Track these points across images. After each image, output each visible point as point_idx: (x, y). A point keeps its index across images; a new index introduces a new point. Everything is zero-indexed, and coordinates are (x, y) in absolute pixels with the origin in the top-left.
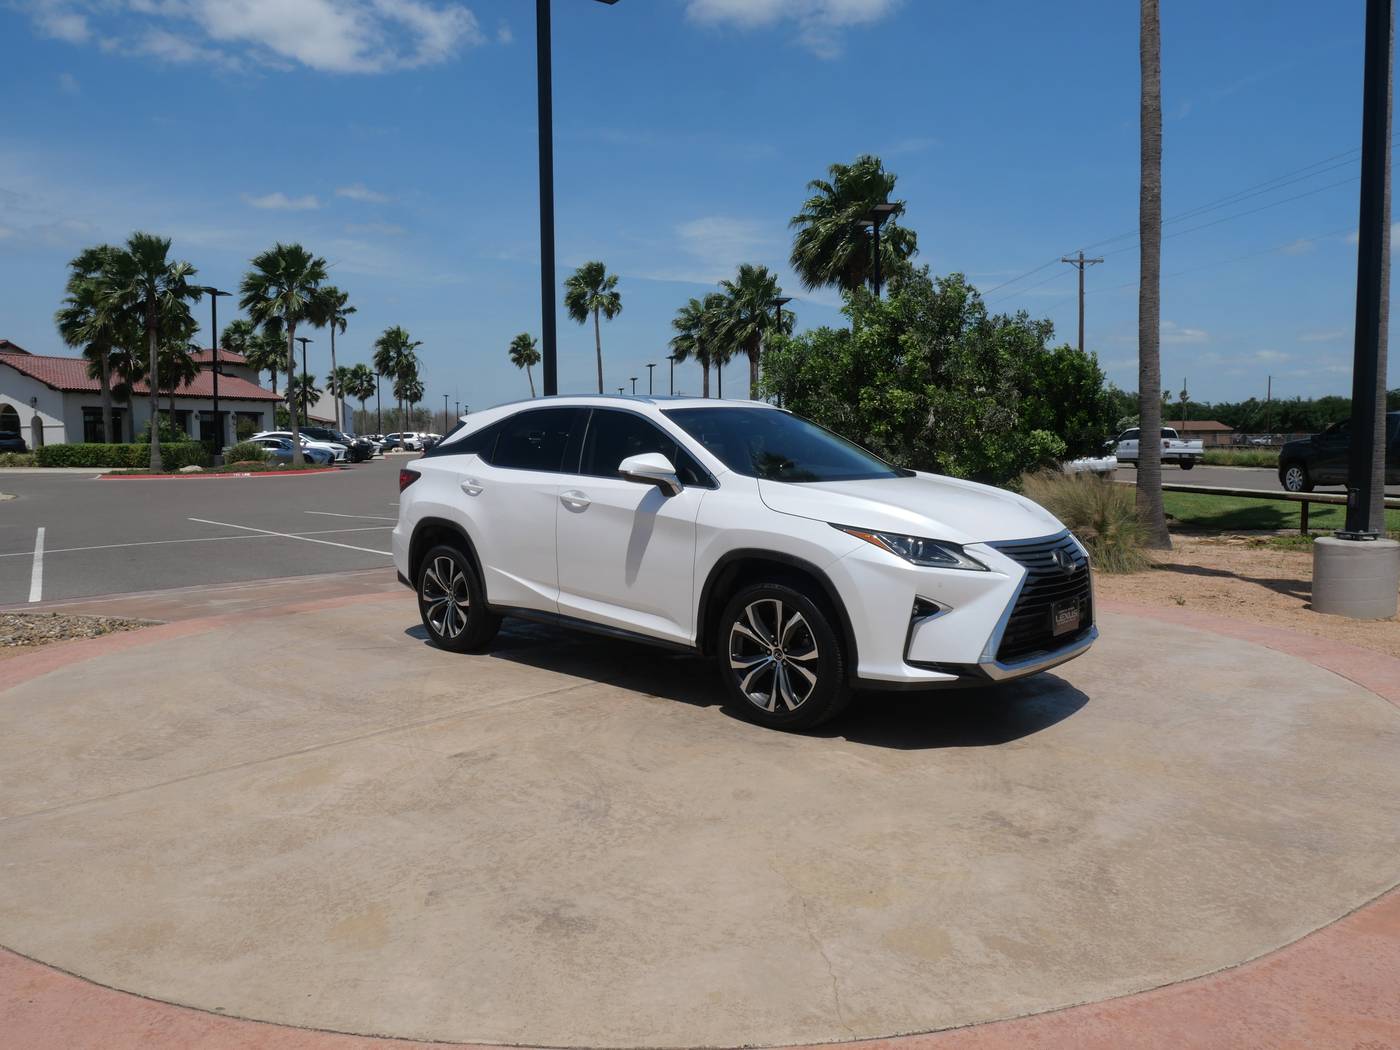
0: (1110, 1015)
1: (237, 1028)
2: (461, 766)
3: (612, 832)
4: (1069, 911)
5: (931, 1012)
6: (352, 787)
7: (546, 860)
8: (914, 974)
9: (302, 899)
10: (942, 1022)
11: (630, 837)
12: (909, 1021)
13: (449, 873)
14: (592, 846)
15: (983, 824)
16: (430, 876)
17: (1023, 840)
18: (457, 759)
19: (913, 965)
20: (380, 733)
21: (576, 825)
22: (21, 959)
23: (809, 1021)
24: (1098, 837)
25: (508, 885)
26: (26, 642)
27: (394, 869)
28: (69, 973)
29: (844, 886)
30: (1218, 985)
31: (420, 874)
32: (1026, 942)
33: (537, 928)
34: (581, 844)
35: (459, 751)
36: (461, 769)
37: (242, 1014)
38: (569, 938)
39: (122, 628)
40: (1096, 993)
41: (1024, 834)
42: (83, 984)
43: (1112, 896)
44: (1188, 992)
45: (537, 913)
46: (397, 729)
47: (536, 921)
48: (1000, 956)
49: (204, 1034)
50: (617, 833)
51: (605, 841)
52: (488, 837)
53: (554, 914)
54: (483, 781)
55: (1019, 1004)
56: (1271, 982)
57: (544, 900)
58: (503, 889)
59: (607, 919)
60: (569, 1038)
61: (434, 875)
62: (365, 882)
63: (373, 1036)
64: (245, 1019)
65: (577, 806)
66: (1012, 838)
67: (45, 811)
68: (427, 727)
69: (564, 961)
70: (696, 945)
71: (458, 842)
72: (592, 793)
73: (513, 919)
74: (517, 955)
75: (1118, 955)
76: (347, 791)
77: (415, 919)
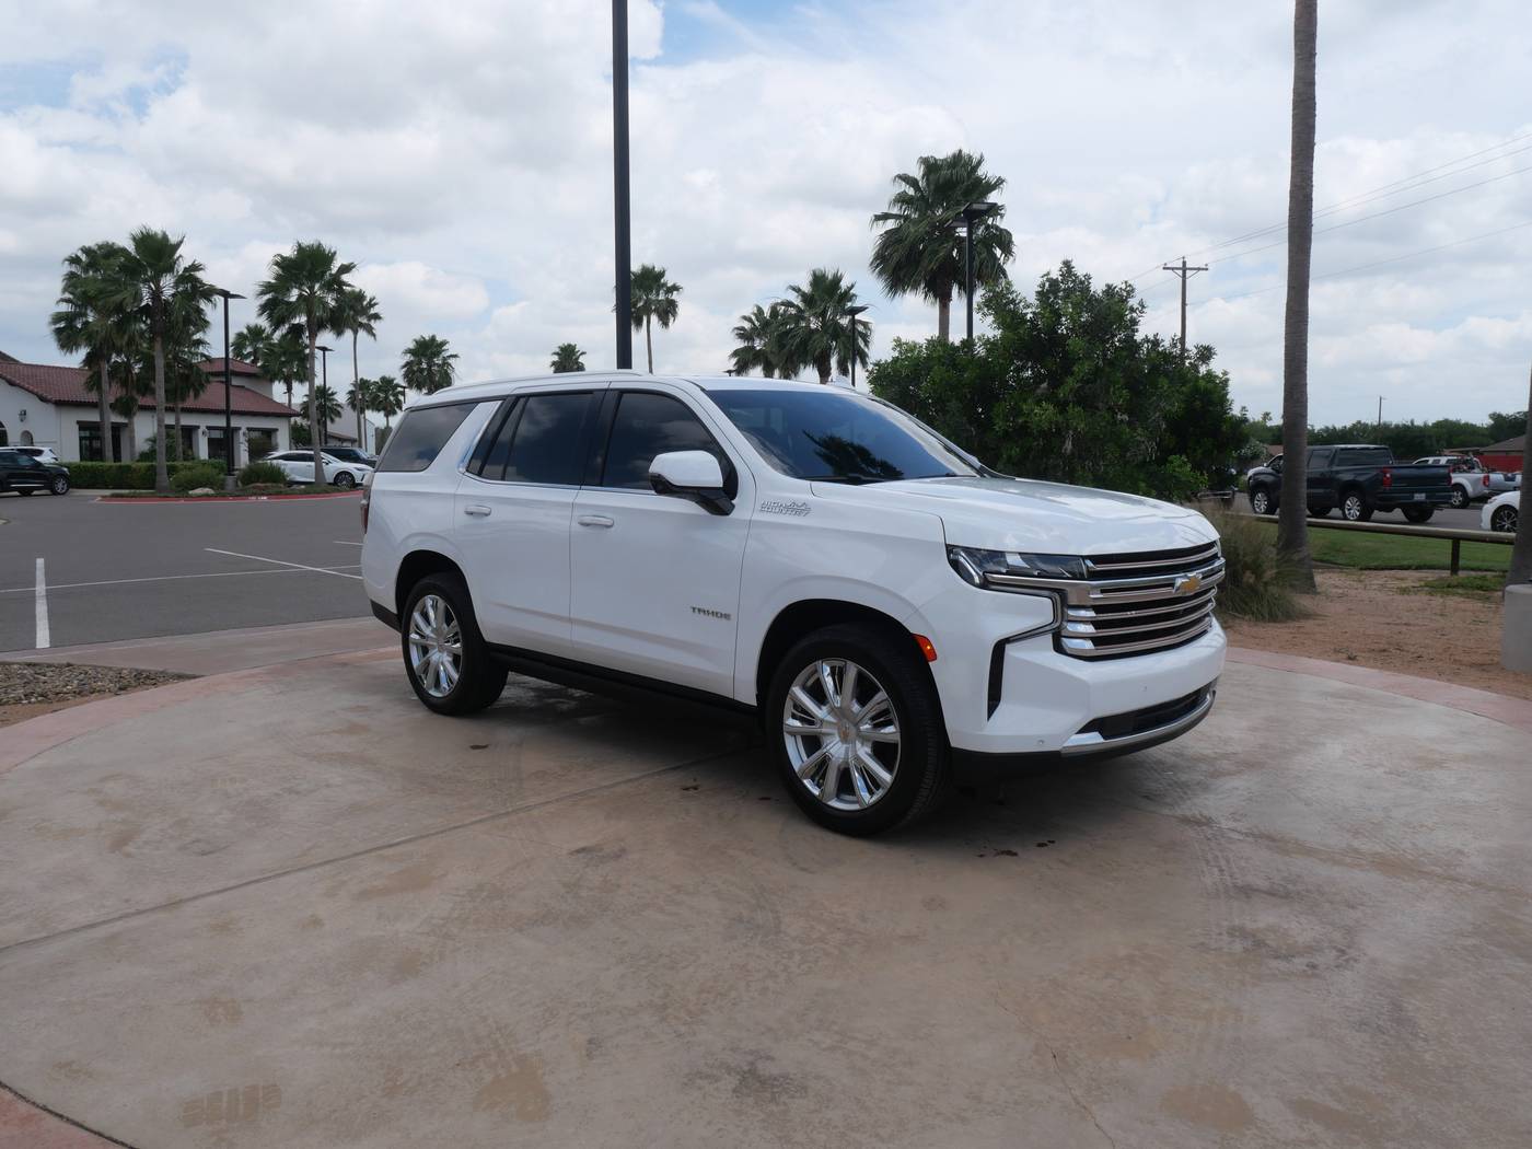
2: (587, 866)
3: (791, 954)
4: (1377, 1063)
6: (461, 893)
7: (720, 994)
9: (432, 1050)
11: (815, 962)
13: (608, 1013)
14: (772, 974)
15: (1231, 942)
16: (584, 1017)
17: (1286, 964)
18: (581, 855)
19: (1214, 1142)
20: (481, 821)
21: (745, 945)
24: (1374, 961)
25: (683, 1029)
26: (40, 698)
27: (538, 1006)
29: (1094, 1029)
31: (571, 1014)
32: (1340, 1108)
33: (734, 1091)
34: (758, 971)
35: (582, 844)
36: (587, 870)
38: (777, 1104)
39: (148, 681)
41: (1287, 958)
43: (1421, 1043)
45: (729, 1070)
46: (499, 816)
47: (731, 1082)
48: (1317, 1129)
50: (797, 957)
51: (786, 968)
52: (643, 962)
53: (750, 1070)
54: (619, 886)
57: (732, 1050)
58: (679, 1035)
59: (817, 1077)
61: (588, 1014)
62: (506, 1026)
65: (741, 921)
66: (1273, 962)
67: (92, 926)
68: (535, 812)
69: (780, 1138)
70: (938, 1114)
71: (608, 969)
72: (754, 902)
73: (701, 1078)
74: (719, 1130)
75: (1460, 1125)
76: (458, 899)
77: (579, 1078)
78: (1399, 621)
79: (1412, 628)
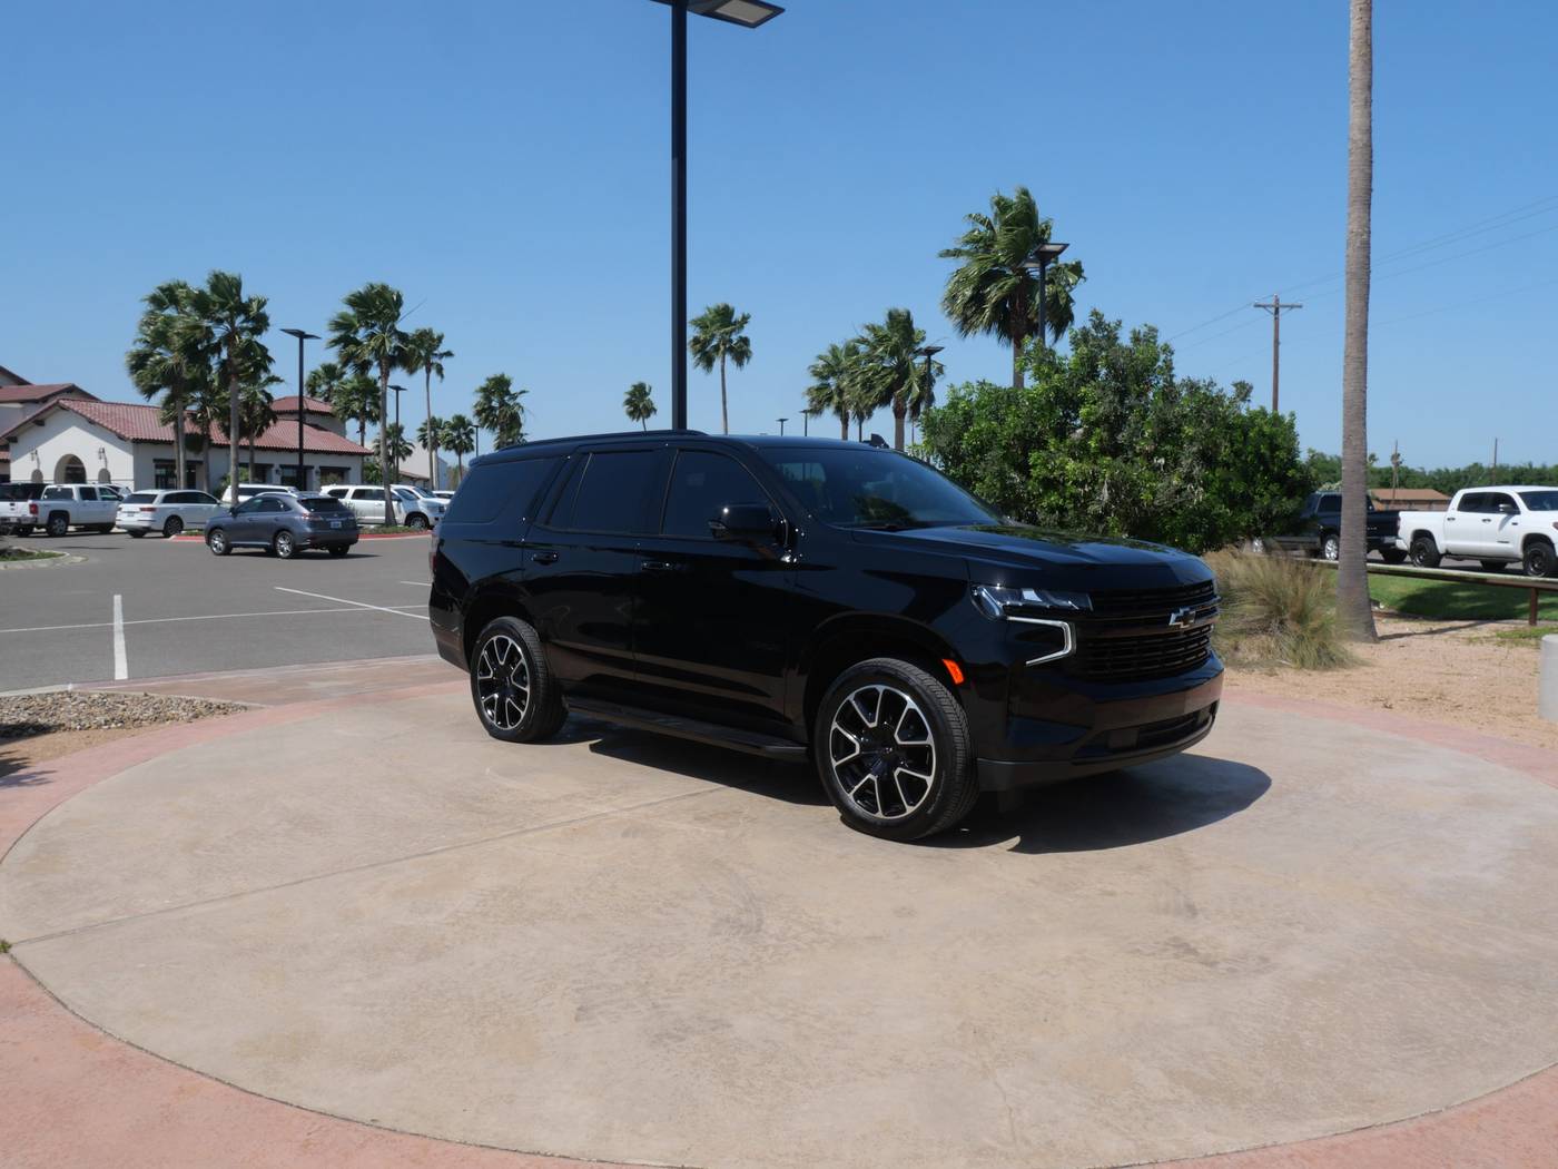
0: (1303, 1157)
1: (395, 1141)
2: (600, 874)
3: (766, 948)
4: (1260, 1046)
5: (1113, 1147)
6: (486, 893)
7: (698, 977)
8: (1094, 1108)
9: (447, 1011)
10: (1125, 1157)
11: (787, 954)
12: (1090, 1156)
13: (598, 988)
14: (745, 963)
15: (1166, 950)
16: (577, 991)
17: (1209, 969)
19: (1093, 1099)
20: (510, 835)
21: (727, 940)
22: (167, 1064)
23: (984, 1152)
24: (1291, 968)
25: (660, 1002)
26: (120, 725)
27: (540, 981)
28: (217, 1079)
29: (1017, 1013)
30: (1420, 1130)
31: (567, 988)
32: (1213, 1078)
33: (694, 1048)
34: (734, 960)
36: (599, 877)
37: (398, 1127)
38: (728, 1059)
39: (219, 711)
40: (1290, 1134)
41: (1210, 963)
42: (232, 1091)
44: (1389, 1136)
45: (693, 1032)
46: (527, 831)
47: (694, 1040)
48: (1186, 1092)
49: (362, 1146)
50: (771, 951)
51: (759, 958)
52: (636, 950)
53: (711, 1034)
55: (1206, 1141)
56: (1479, 1128)
57: (699, 1018)
58: (655, 1006)
59: (767, 1041)
60: (736, 1162)
61: (582, 989)
62: (511, 995)
63: (534, 1153)
64: (402, 1133)
65: (727, 920)
66: (1198, 967)
67: (169, 910)
68: (559, 829)
69: (725, 1083)
70: (863, 1070)
71: (605, 955)
72: (742, 906)
73: (669, 1038)
74: (676, 1075)
75: (1313, 1094)
76: (482, 898)
77: (566, 1035)
78: (1452, 671)
79: (1462, 678)
